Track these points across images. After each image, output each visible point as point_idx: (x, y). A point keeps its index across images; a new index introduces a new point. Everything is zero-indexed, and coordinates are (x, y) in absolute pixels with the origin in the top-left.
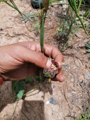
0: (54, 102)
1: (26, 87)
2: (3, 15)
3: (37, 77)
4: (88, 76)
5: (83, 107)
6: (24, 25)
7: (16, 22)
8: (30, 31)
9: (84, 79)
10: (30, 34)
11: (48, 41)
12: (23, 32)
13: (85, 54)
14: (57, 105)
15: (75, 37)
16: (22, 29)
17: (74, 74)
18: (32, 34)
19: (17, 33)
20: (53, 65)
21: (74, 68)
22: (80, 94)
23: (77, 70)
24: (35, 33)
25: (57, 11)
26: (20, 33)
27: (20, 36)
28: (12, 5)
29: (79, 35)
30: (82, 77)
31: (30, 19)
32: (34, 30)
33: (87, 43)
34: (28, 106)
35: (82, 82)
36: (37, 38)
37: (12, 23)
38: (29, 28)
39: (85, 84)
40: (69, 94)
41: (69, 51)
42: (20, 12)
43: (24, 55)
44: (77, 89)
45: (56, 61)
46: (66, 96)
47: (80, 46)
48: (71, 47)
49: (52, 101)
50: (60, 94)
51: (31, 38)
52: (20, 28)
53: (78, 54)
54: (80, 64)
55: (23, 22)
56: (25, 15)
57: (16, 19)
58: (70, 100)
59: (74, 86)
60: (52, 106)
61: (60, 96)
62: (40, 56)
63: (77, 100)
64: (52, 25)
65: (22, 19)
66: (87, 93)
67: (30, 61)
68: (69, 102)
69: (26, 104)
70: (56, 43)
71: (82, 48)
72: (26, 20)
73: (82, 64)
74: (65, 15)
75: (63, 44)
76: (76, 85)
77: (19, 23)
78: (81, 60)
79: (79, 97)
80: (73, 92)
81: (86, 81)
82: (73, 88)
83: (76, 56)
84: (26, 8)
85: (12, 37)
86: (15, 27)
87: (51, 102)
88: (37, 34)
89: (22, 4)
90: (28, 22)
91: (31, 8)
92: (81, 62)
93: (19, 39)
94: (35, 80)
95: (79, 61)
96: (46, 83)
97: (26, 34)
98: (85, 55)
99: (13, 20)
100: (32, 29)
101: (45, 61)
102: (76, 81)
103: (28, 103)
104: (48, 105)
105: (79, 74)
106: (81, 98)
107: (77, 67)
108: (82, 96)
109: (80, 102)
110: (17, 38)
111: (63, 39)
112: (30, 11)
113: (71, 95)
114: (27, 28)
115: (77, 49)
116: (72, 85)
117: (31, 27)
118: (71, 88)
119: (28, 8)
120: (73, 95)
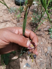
1: (10, 56)
4: (49, 49)
6: (10, 15)
7: (5, 13)
8: (14, 19)
9: (47, 51)
10: (14, 21)
12: (9, 20)
13: (48, 35)
14: (31, 68)
15: (42, 24)
16: (9, 18)
17: (41, 47)
18: (15, 21)
19: (5, 20)
21: (41, 44)
23: (43, 45)
24: (17, 21)
26: (7, 20)
27: (7, 22)
28: (2, 2)
29: (44, 23)
30: (46, 49)
31: (14, 11)
32: (17, 19)
33: (49, 28)
35: (46, 53)
36: (18, 24)
37: (2, 14)
38: (13, 17)
39: (48, 54)
40: (38, 60)
41: (38, 33)
42: (7, 7)
43: (10, 38)
46: (36, 61)
47: (45, 29)
48: (39, 30)
49: (27, 65)
51: (14, 24)
53: (44, 35)
54: (45, 41)
55: (9, 13)
56: (11, 9)
57: (5, 11)
58: (39, 64)
59: (41, 55)
62: (22, 38)
63: (43, 65)
65: (9, 11)
66: (49, 60)
67: (14, 42)
68: (38, 66)
70: (30, 27)
71: (46, 31)
72: (11, 12)
73: (46, 41)
74: (35, 11)
76: (42, 55)
77: (7, 14)
78: (45, 39)
79: (44, 62)
80: (41, 59)
81: (48, 52)
82: (41, 56)
83: (42, 36)
84: (12, 5)
85: (2, 22)
86: (4, 16)
88: (18, 21)
89: (9, 2)
90: (13, 13)
91: (14, 5)
93: (7, 24)
95: (44, 39)
97: (11, 21)
98: (48, 36)
99: (3, 11)
100: (15, 18)
101: (26, 42)
102: (43, 52)
103: (12, 67)
104: (25, 68)
105: (44, 48)
106: (46, 63)
107: (43, 43)
108: (46, 61)
109: (45, 65)
110: (5, 23)
111: (35, 25)
112: (14, 7)
113: (40, 61)
114: (12, 17)
115: (43, 32)
116: (40, 55)
117: (15, 16)
118: (39, 56)
119: (13, 4)
120: (41, 61)
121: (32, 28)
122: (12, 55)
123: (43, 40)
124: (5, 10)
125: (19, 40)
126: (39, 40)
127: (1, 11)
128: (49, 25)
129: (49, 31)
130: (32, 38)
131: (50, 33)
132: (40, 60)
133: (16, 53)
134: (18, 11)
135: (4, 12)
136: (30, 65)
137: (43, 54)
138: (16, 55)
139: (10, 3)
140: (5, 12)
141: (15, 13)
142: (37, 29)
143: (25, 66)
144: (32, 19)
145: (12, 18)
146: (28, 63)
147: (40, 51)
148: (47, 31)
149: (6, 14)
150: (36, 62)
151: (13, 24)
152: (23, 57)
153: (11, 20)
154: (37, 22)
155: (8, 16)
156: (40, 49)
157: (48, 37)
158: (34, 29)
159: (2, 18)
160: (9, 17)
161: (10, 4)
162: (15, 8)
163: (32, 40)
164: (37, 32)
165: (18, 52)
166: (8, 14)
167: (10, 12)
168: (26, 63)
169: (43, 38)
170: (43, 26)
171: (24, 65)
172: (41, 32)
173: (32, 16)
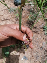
0: (26, 59)
1: (10, 50)
3: (17, 44)
4: (44, 44)
5: (42, 61)
6: (10, 14)
7: (5, 13)
8: (13, 18)
9: (42, 45)
11: (23, 24)
12: (9, 18)
13: (43, 31)
14: (28, 60)
15: (37, 22)
16: (9, 17)
17: (37, 42)
18: (14, 20)
19: (6, 18)
20: (27, 39)
21: (37, 39)
22: (40, 54)
23: (38, 40)
24: (16, 19)
25: (28, 8)
26: (7, 19)
27: (8, 21)
29: (39, 21)
31: (13, 11)
32: (16, 17)
33: (44, 26)
34: (11, 61)
35: (41, 47)
36: (17, 22)
37: (3, 13)
38: (13, 16)
39: (43, 48)
40: (34, 54)
42: (8, 7)
43: (9, 33)
44: (39, 51)
45: (28, 36)
47: (40, 27)
48: (35, 28)
50: (29, 54)
51: (13, 22)
52: (7, 16)
53: (39, 31)
54: (40, 37)
55: (9, 13)
56: (10, 9)
57: (6, 11)
58: (35, 57)
59: (37, 49)
60: (25, 61)
61: (29, 55)
62: (19, 33)
63: (39, 58)
64: (25, 15)
65: (9, 11)
66: (44, 53)
68: (34, 59)
69: (10, 60)
70: (27, 25)
71: (41, 28)
72: (11, 12)
73: (41, 37)
75: (31, 26)
76: (38, 49)
77: (7, 13)
78: (41, 35)
79: (40, 55)
80: (37, 53)
81: (43, 47)
82: (37, 50)
83: (38, 32)
85: (3, 21)
86: (4, 15)
87: (24, 59)
90: (12, 13)
91: (14, 5)
92: (40, 36)
93: (7, 22)
94: (15, 46)
95: (40, 35)
96: (22, 48)
97: (11, 20)
98: (42, 32)
99: (4, 11)
100: (14, 17)
101: (22, 36)
102: (38, 47)
103: (11, 59)
104: (23, 60)
105: (39, 43)
106: (41, 56)
107: (39, 38)
108: (41, 55)
109: (40, 58)
110: (6, 22)
111: (31, 23)
112: (13, 7)
113: (36, 55)
114: (12, 16)
115: (39, 29)
116: (36, 49)
117: (14, 16)
118: (35, 50)
119: (12, 5)
120: (37, 55)
121: (29, 25)
122: (11, 49)
123: (39, 36)
124: (5, 10)
126: (35, 36)
127: (2, 11)
128: (44, 23)
129: (43, 28)
131: (44, 30)
132: (36, 54)
133: (15, 48)
134: (17, 11)
135: (4, 12)
136: (27, 58)
137: (39, 49)
138: (15, 49)
139: (9, 4)
140: (6, 12)
141: (14, 12)
142: (33, 27)
143: (23, 59)
144: (29, 17)
146: (26, 56)
147: (36, 46)
148: (42, 29)
149: (6, 14)
150: (32, 55)
151: (12, 22)
152: (21, 50)
153: (11, 19)
154: (33, 20)
155: (8, 15)
156: (36, 44)
157: (43, 33)
158: (30, 27)
159: (3, 17)
160: (9, 16)
161: (9, 5)
162: (14, 8)
164: (33, 29)
165: (17, 47)
166: (8, 13)
167: (10, 12)
168: (24, 56)
169: (38, 35)
170: (39, 24)
171: (22, 58)
172: (37, 29)
173: (29, 15)
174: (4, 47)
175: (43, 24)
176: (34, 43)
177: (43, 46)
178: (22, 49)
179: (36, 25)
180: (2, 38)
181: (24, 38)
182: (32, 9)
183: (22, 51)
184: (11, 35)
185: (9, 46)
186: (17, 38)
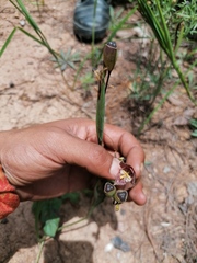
0: (123, 245)
1: (63, 211)
2: (16, 54)
3: (87, 191)
4: (194, 190)
5: (185, 257)
6: (59, 77)
7: (42, 71)
8: (73, 90)
9: (186, 195)
10: (72, 95)
11: (109, 111)
12: (56, 92)
13: (188, 140)
14: (130, 253)
15: (167, 104)
16: (55, 85)
17: (166, 183)
18: (76, 97)
19: (44, 93)
20: (123, 172)
21: (165, 171)
22: (179, 230)
23: (172, 176)
24: (82, 95)
25: (127, 48)
26: (50, 93)
27: (52, 101)
28: (33, 33)
29: (174, 98)
30: (182, 191)
31: (72, 64)
32: (81, 88)
33: (193, 117)
34: (67, 253)
35: (184, 202)
36: (86, 105)
37: (34, 72)
38: (71, 84)
39: (189, 207)
40: (156, 228)
41: (153, 134)
42: (51, 51)
44: (173, 216)
46: (149, 231)
47: (177, 122)
48: (159, 126)
49: (119, 244)
50: (135, 228)
51: (73, 104)
52: (50, 82)
53: (173, 139)
54: (177, 161)
55: (58, 70)
56: (61, 57)
57: (43, 64)
58: (158, 241)
59: (166, 211)
60: (119, 254)
61: (135, 233)
62: (97, 153)
63: (172, 243)
64: (117, 78)
65: (56, 64)
66: (192, 226)
68: (156, 247)
69: (63, 249)
70: (126, 115)
71: (181, 127)
72: (64, 66)
73: (181, 162)
75: (140, 119)
76: (170, 209)
77: (49, 72)
78: (180, 154)
79: (177, 234)
80: (164, 224)
81: (191, 201)
82: (164, 215)
83: (169, 143)
84: (64, 42)
85: (34, 101)
86: (39, 79)
87: (116, 247)
88: (87, 96)
90: (68, 70)
92: (179, 158)
93: (49, 106)
94: (82, 197)
95: (177, 155)
96: (106, 204)
97: (64, 97)
98: (187, 143)
99: (36, 65)
100: (77, 85)
103: (66, 247)
104: (109, 253)
105: (176, 184)
106: (182, 236)
107: (172, 167)
108: (182, 232)
109: (178, 246)
110: (45, 105)
111: (142, 108)
112: (72, 48)
113: (160, 231)
114: (66, 82)
115: (172, 130)
116: (162, 209)
117: (75, 81)
118: (159, 214)
119: (68, 40)
120: (164, 232)
121: (134, 117)
122: (67, 206)
123: (173, 157)
124: (43, 60)
125: (88, 156)
126: (159, 159)
127: (31, 64)
129: (191, 128)
130: (125, 150)
131: (194, 134)
132: (163, 227)
133: (80, 203)
134: (87, 63)
135: (39, 68)
136: (126, 244)
137: (173, 209)
138: (82, 208)
139: (57, 38)
140: (44, 68)
141: (76, 68)
142: (150, 121)
143: (110, 247)
144: (131, 86)
145: (64, 87)
146: (121, 236)
147: (163, 197)
148: (187, 129)
149: (47, 75)
150: (146, 232)
151: (68, 105)
152: (104, 214)
153: (64, 94)
154: (147, 98)
155: (52, 80)
156: (163, 189)
157: (191, 148)
158: (139, 122)
159: (34, 89)
160: (55, 83)
161: (57, 41)
162: (74, 51)
163: (126, 158)
164: (149, 130)
165: (88, 200)
166: (52, 72)
167: (60, 66)
168: (114, 237)
169: (170, 153)
170: (172, 110)
171: (107, 243)
172: (165, 131)
173: (132, 76)
174: (43, 197)
175: (190, 112)
176: (152, 186)
177: (191, 198)
178: (107, 208)
179: (162, 116)
180: (43, 168)
181: (114, 168)
182: (145, 54)
183: (109, 217)
184: (69, 160)
185: (60, 198)
186: (91, 168)
